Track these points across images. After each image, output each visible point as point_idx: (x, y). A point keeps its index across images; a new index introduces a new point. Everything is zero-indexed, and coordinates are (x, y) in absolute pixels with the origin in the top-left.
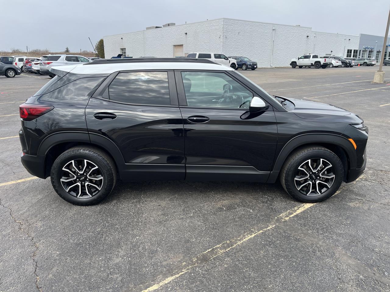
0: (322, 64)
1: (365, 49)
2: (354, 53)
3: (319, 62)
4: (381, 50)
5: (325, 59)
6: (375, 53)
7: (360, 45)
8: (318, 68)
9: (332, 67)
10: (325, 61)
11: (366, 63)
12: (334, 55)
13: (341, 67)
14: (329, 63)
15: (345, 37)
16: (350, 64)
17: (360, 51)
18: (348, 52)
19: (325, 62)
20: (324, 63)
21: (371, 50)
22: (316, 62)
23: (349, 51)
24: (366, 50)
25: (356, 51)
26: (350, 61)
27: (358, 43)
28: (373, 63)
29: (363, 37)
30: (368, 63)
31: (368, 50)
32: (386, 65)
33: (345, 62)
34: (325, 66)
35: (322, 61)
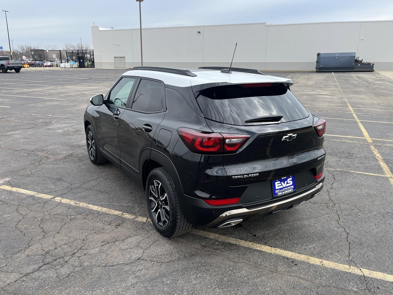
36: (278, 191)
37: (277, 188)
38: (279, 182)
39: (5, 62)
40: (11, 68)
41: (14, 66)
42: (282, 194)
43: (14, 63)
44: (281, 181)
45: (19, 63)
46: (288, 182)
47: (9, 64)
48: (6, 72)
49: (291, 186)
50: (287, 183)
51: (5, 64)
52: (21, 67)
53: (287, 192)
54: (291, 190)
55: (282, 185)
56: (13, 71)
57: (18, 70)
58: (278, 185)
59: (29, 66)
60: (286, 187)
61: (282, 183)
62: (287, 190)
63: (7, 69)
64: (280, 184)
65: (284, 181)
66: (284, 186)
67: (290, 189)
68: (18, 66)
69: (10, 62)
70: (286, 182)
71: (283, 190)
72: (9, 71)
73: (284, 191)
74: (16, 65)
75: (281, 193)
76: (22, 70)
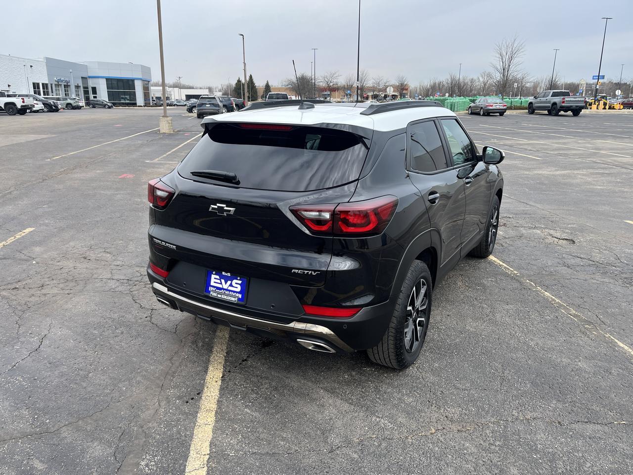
0: (19, 107)
1: (58, 82)
2: (43, 88)
3: (13, 104)
4: (81, 84)
5: (23, 99)
6: (73, 88)
7: (50, 75)
8: (14, 115)
9: (30, 112)
10: (23, 102)
11: (70, 104)
12: (15, 93)
13: (44, 112)
14: (31, 105)
15: (24, 61)
16: (56, 107)
17: (51, 84)
18: (34, 88)
19: (24, 104)
20: (22, 106)
21: (66, 84)
22: (6, 104)
23: (36, 86)
24: (60, 83)
25: (45, 86)
26: (55, 101)
27: (46, 72)
28: (81, 105)
29: (51, 64)
30: (74, 105)
31: (63, 84)
32: (95, 107)
33: (47, 102)
34: (23, 111)
35: (19, 103)
36: (214, 289)
37: (212, 283)
38: (218, 277)
39: (559, 100)
40: (566, 109)
41: (572, 106)
42: (217, 297)
43: (573, 101)
44: (222, 277)
45: (580, 101)
46: (234, 284)
47: (563, 102)
48: (557, 115)
49: (237, 292)
50: (231, 285)
51: (558, 103)
52: (583, 108)
53: (225, 297)
54: (233, 299)
55: (221, 283)
56: (570, 113)
57: (576, 111)
58: (214, 279)
59: (622, 107)
60: (227, 290)
61: (223, 281)
62: (227, 295)
63: (560, 111)
64: (219, 281)
65: (227, 279)
66: (225, 287)
67: (235, 297)
68: (577, 106)
69: (566, 99)
70: (229, 282)
71: (220, 291)
72: (562, 113)
73: (221, 295)
74: (574, 105)
75: (215, 294)
76: (583, 112)
